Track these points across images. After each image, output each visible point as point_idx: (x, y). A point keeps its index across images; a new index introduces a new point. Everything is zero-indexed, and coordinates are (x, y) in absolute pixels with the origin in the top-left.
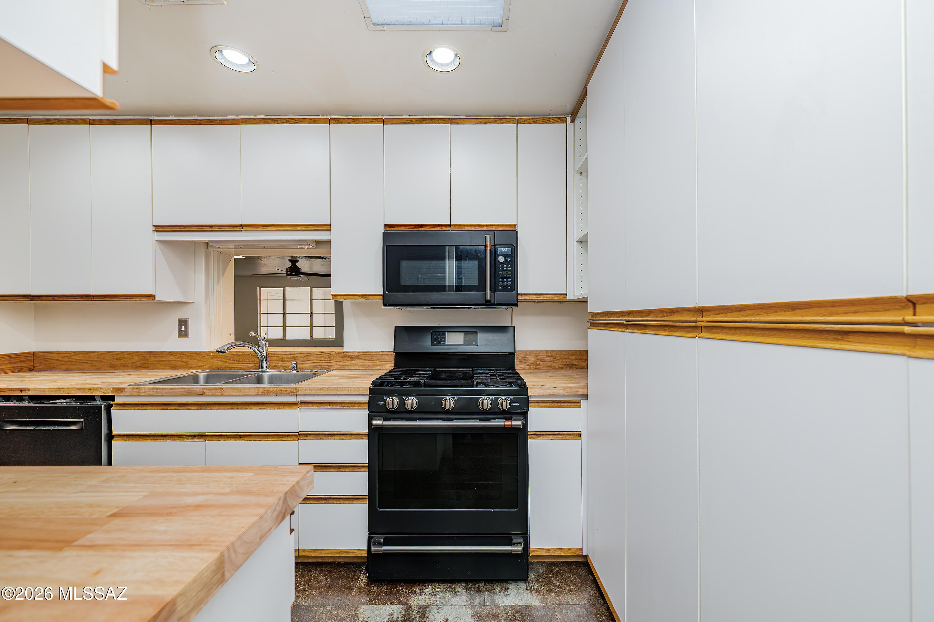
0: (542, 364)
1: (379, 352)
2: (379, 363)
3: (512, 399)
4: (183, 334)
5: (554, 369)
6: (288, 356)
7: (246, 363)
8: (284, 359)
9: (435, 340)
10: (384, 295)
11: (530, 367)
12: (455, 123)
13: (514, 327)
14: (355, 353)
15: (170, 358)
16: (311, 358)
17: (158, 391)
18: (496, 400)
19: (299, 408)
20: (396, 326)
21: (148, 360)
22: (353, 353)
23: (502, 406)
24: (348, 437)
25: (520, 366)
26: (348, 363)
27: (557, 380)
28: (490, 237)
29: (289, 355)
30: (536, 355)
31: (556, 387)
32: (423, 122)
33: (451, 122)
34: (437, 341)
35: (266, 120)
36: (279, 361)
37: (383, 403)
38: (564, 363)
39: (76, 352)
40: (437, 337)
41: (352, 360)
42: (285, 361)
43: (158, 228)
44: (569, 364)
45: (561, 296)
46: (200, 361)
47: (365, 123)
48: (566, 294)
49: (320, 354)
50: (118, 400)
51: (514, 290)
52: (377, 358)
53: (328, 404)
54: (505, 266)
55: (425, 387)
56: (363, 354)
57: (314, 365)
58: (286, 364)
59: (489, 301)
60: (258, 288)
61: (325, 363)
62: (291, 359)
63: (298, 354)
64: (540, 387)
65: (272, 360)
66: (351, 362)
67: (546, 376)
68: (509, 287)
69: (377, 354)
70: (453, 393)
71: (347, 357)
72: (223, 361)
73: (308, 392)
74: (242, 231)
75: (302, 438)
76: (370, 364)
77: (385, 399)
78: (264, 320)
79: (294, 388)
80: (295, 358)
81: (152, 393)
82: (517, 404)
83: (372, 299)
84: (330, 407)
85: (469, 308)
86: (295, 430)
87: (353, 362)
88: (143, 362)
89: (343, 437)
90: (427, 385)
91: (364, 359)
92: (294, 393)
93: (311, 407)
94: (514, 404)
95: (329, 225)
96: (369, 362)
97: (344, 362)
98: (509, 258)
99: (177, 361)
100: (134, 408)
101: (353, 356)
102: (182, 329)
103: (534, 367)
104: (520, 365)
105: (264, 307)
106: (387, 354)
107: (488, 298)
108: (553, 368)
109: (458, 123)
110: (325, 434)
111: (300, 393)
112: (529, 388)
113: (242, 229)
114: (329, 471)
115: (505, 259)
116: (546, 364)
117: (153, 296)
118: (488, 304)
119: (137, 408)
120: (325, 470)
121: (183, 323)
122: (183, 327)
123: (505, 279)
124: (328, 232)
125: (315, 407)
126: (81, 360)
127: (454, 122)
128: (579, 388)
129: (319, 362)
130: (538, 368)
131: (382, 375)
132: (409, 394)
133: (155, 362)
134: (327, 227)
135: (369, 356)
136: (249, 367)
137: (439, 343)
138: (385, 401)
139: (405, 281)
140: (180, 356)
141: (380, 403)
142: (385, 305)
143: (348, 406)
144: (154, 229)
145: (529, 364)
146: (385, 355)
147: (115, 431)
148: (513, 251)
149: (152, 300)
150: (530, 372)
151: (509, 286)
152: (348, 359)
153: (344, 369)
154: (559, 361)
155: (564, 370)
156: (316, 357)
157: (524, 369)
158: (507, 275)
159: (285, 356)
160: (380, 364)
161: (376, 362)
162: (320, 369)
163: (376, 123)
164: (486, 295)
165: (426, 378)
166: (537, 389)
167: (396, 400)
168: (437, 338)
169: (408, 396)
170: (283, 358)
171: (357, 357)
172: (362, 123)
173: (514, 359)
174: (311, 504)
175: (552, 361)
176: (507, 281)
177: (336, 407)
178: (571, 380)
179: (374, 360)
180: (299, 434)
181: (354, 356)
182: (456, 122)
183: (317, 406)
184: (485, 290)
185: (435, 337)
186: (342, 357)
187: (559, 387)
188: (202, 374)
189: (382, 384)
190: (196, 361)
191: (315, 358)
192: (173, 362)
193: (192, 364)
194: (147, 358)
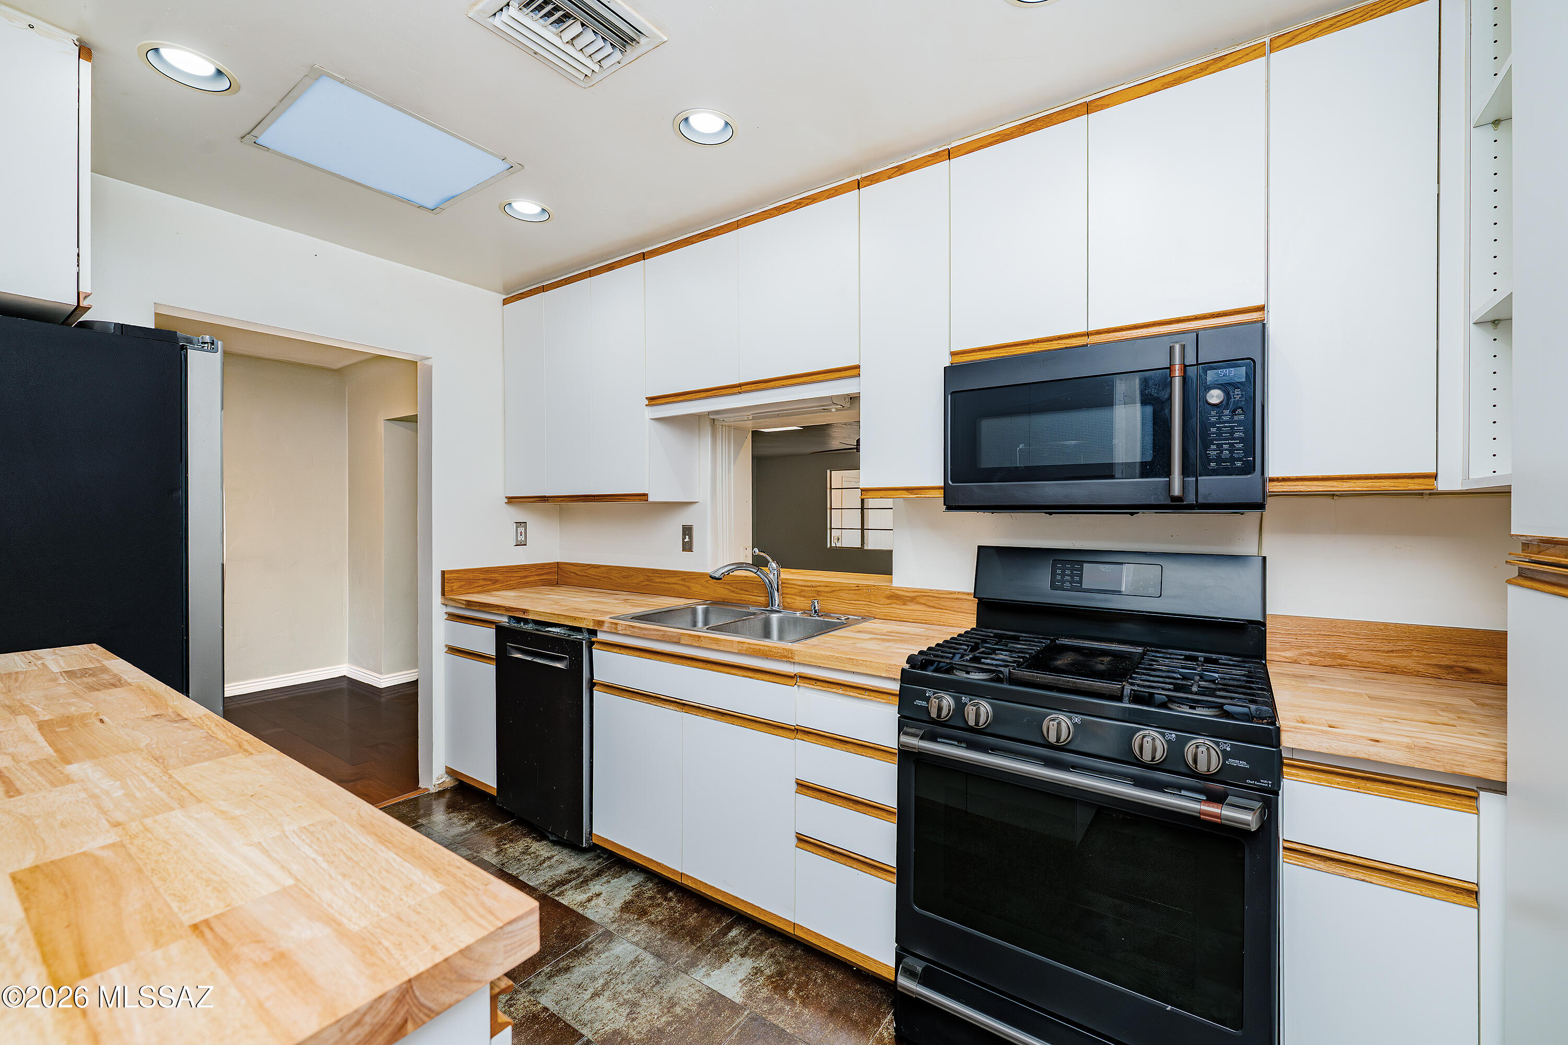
0: (1352, 655)
1: (951, 593)
2: (951, 614)
3: (1228, 749)
4: (687, 547)
5: (1395, 673)
6: (809, 589)
7: (755, 594)
8: (803, 594)
9: (1059, 577)
10: (946, 488)
11: (1317, 659)
12: (1100, 108)
13: (1264, 559)
14: (909, 592)
15: (673, 581)
16: (841, 594)
17: (635, 630)
18: (1182, 742)
19: (795, 684)
20: (979, 547)
21: (651, 581)
22: (907, 591)
23: (1195, 761)
24: (870, 752)
25: (1283, 654)
26: (898, 610)
27: (1392, 712)
28: (1183, 347)
29: (810, 587)
30: (1335, 630)
31: (1378, 741)
32: (1027, 130)
33: (1088, 108)
34: (1063, 582)
35: (770, 212)
36: (797, 595)
37: (924, 704)
38: (1434, 662)
39: (590, 565)
40: (1063, 571)
41: (904, 604)
42: (805, 597)
43: (653, 401)
44: (1451, 667)
45: (1416, 481)
46: (703, 586)
47: (916, 167)
48: (1435, 477)
49: (855, 590)
50: (601, 637)
51: (1254, 470)
52: (947, 604)
53: (839, 687)
54: (1227, 412)
55: (1010, 685)
56: (922, 594)
57: (845, 606)
58: (807, 602)
59: (1179, 499)
60: (828, 471)
61: (862, 606)
62: (813, 595)
63: (822, 586)
64: (1323, 731)
65: (787, 594)
66: (903, 607)
67: (1360, 695)
68: (1239, 464)
69: (947, 596)
70: (1072, 709)
71: (897, 597)
72: (729, 589)
73: (808, 660)
74: (740, 393)
75: (800, 737)
76: (935, 615)
77: (927, 695)
78: (835, 519)
79: (789, 650)
80: (818, 593)
81: (628, 632)
82: (1243, 764)
83: (927, 496)
84: (841, 692)
85: (1132, 514)
86: (791, 721)
87: (907, 607)
88: (647, 583)
89: (861, 750)
90: (1012, 680)
91: (925, 604)
92: (789, 658)
93: (813, 687)
94: (1235, 763)
95: (858, 367)
96: (934, 610)
97: (890, 606)
98: (1237, 391)
99: (681, 584)
100: (612, 650)
101: (906, 596)
102: (685, 540)
103: (1329, 661)
104: (1283, 651)
105: (836, 498)
106: (966, 599)
107: (1177, 491)
108: (1393, 671)
109: (1108, 106)
110: (833, 738)
111: (797, 659)
112: (1286, 729)
113: (740, 391)
114: (840, 804)
115: (1227, 395)
116: (1369, 657)
117: (646, 495)
118: (1177, 505)
119: (615, 650)
120: (834, 801)
121: (687, 531)
122: (687, 537)
123: (1225, 444)
124: (855, 380)
125: (819, 687)
126: (594, 575)
127: (1097, 106)
128: (1472, 756)
129: (852, 602)
130: (1341, 666)
131: (946, 641)
132: (975, 690)
133: (658, 584)
134: (853, 371)
135: (933, 599)
136: (758, 601)
137: (1067, 584)
138: (927, 699)
139: (988, 460)
140: (683, 577)
141: (918, 702)
142: (950, 508)
143: (870, 696)
144: (647, 402)
145: (1313, 651)
146: (962, 599)
147: (596, 678)
148: (1251, 377)
149: (646, 501)
150: (1311, 673)
151: (1239, 459)
152: (898, 602)
153: (892, 619)
154: (1415, 653)
155: (1433, 681)
156: (848, 593)
157: (1295, 662)
158: (1232, 434)
159: (805, 588)
160: (953, 616)
161: (945, 611)
162: (854, 615)
163: (936, 161)
164: (1169, 485)
165: (1019, 662)
166: (1311, 734)
167: (948, 701)
168: (1063, 575)
169: (975, 698)
170: (803, 591)
171: (913, 600)
172: (912, 170)
173: (1264, 633)
174: (813, 853)
175: (1388, 652)
176: (1232, 449)
177: (851, 694)
178: (1445, 720)
179: (942, 607)
180: (797, 730)
181: (908, 597)
182: (1102, 105)
183: (823, 687)
184: (1168, 473)
185: (1059, 571)
186: (889, 597)
187: (1389, 742)
188: (700, 607)
189: (924, 665)
190: (699, 586)
191: (847, 595)
192: (676, 586)
193: (695, 590)
194: (651, 578)
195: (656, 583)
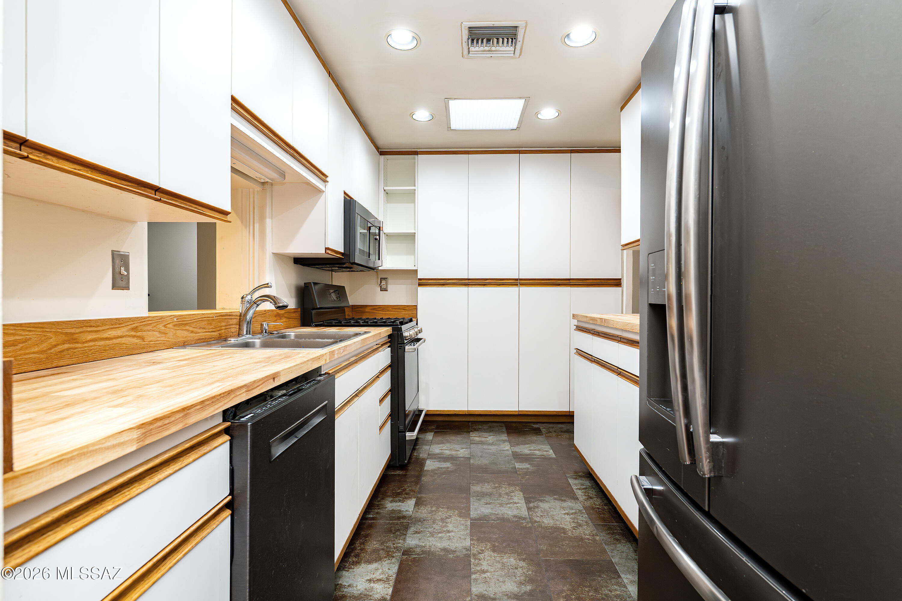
15: (118, 332)
41: (281, 319)
88: (66, 346)
122: (123, 269)
133: (91, 344)
136: (213, 336)
192: (123, 340)
193: (151, 339)
194: (77, 335)
195: (87, 342)
